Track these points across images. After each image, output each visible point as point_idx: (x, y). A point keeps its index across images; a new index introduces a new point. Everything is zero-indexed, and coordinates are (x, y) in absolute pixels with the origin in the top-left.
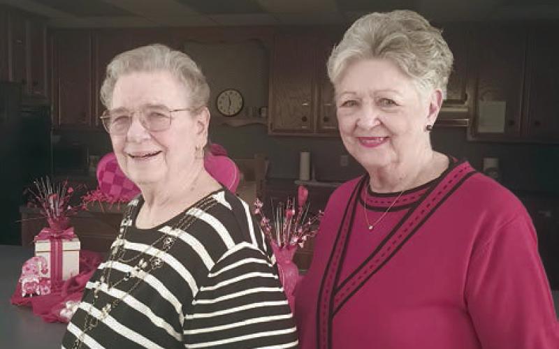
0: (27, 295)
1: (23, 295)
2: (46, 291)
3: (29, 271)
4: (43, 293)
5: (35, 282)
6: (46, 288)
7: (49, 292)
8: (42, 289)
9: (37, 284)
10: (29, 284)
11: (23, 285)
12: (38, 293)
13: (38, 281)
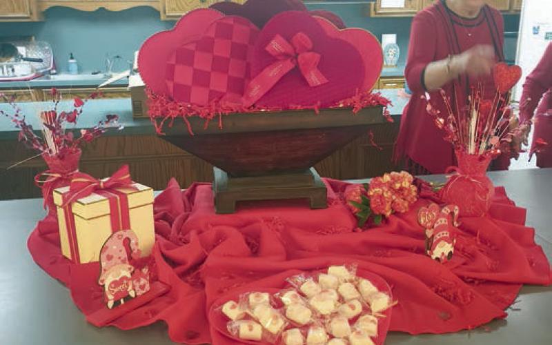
0: (117, 303)
1: (110, 304)
2: (142, 287)
3: (113, 261)
4: (140, 293)
5: (124, 278)
6: (143, 281)
7: (147, 288)
8: (137, 285)
9: (130, 279)
10: (116, 284)
11: (107, 289)
12: (132, 294)
13: (129, 276)
